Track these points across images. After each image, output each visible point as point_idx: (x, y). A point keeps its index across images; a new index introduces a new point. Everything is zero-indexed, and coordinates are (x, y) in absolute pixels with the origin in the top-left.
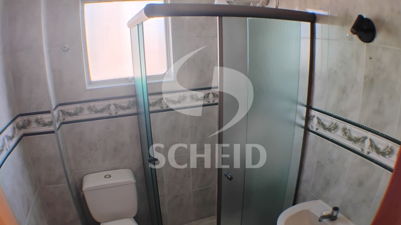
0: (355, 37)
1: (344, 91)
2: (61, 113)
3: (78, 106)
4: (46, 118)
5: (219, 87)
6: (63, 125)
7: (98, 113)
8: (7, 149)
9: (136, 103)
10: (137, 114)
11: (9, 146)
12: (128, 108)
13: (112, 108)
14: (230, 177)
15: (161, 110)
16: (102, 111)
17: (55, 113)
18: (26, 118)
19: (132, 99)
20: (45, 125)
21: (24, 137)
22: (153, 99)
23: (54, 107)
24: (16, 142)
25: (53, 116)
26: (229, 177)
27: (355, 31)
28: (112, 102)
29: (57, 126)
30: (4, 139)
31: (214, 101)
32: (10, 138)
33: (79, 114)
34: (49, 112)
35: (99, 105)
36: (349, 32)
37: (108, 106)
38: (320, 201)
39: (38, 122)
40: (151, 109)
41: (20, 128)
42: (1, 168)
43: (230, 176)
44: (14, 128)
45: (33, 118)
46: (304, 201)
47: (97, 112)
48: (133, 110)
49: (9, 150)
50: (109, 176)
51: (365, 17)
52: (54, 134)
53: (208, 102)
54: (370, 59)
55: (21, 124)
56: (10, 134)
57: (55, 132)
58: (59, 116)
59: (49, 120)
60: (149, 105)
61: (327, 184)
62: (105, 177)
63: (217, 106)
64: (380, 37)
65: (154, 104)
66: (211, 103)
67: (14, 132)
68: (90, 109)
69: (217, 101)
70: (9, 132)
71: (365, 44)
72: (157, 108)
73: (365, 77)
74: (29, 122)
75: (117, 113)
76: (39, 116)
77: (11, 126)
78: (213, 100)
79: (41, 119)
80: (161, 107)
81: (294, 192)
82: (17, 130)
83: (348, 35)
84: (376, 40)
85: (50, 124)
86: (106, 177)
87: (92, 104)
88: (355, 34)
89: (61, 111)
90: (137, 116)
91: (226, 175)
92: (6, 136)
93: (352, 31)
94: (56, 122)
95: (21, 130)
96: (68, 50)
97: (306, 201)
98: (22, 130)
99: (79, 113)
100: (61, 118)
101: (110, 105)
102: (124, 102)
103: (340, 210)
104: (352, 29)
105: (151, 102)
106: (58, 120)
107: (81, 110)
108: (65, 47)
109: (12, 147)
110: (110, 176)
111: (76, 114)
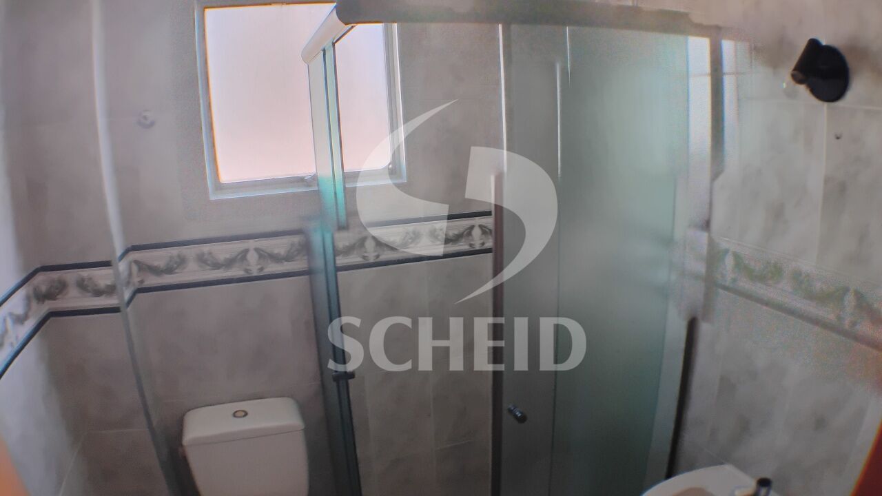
0: (803, 89)
1: (777, 214)
2: (135, 268)
3: (174, 251)
4: (102, 277)
5: (493, 213)
6: (140, 296)
7: (218, 268)
8: (12, 344)
9: (306, 248)
10: (309, 272)
11: (17, 338)
12: (288, 258)
13: (252, 257)
14: (519, 415)
15: (363, 264)
16: (229, 263)
17: (122, 266)
18: (55, 275)
19: (296, 239)
20: (98, 293)
21: (52, 319)
22: (344, 239)
23: (119, 252)
24: (33, 327)
25: (117, 274)
26: (517, 415)
27: (800, 76)
28: (252, 244)
29: (127, 296)
30: (5, 320)
31: (483, 244)
32: (20, 320)
33: (176, 271)
34: (106, 264)
35: (222, 252)
36: (788, 78)
37: (242, 252)
38: (728, 468)
39: (82, 285)
40: (341, 261)
41: (41, 297)
42: (2, 378)
43: (520, 413)
44: (28, 298)
45: (71, 276)
46: (691, 467)
47: (217, 266)
48: (298, 265)
49: (16, 346)
50: (243, 414)
51: (824, 43)
52: (118, 314)
53: (471, 245)
54: (838, 138)
55: (44, 288)
56: (19, 311)
57: (122, 309)
58: (130, 275)
59: (109, 283)
60: (336, 253)
61: (744, 428)
62: (234, 415)
63: (490, 255)
64: (859, 88)
65: (348, 251)
66: (477, 249)
67: (28, 306)
68: (201, 259)
69: (489, 244)
70: (16, 304)
71: (825, 105)
72: (355, 259)
73: (827, 180)
74: (62, 287)
75: (261, 269)
76: (85, 273)
77: (21, 293)
78: (482, 241)
79: (90, 279)
80: (364, 257)
81: (668, 448)
82: (34, 304)
83: (784, 85)
84: (850, 96)
85: (111, 290)
86: (237, 414)
87: (206, 248)
88: (800, 82)
89: (136, 262)
90: (307, 277)
91: (510, 411)
92: (11, 314)
93: (794, 76)
94: (124, 288)
95: (43, 301)
96: (152, 124)
97: (695, 469)
98: (47, 302)
99: (176, 268)
100: (136, 280)
101: (246, 251)
102: (279, 246)
103: (774, 484)
104: (795, 72)
105: (341, 244)
106: (128, 283)
107: (182, 261)
108: (145, 118)
109: (22, 340)
110: (246, 414)
111: (169, 270)
